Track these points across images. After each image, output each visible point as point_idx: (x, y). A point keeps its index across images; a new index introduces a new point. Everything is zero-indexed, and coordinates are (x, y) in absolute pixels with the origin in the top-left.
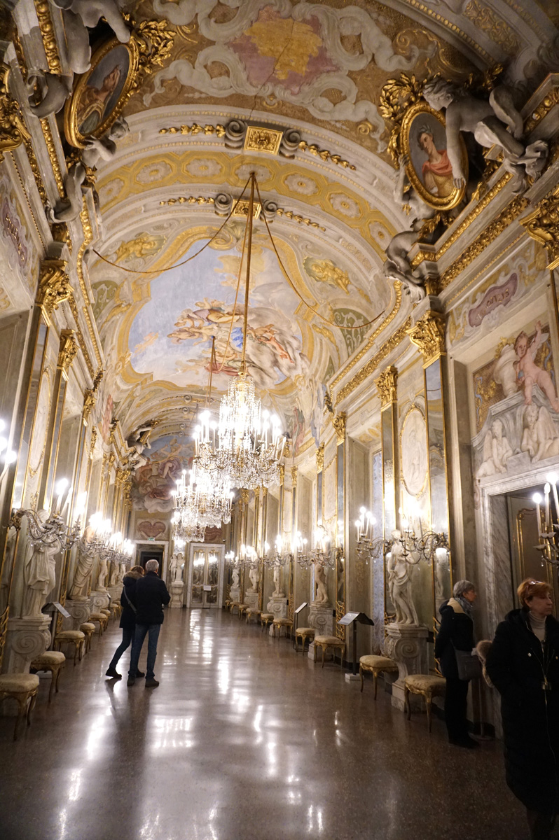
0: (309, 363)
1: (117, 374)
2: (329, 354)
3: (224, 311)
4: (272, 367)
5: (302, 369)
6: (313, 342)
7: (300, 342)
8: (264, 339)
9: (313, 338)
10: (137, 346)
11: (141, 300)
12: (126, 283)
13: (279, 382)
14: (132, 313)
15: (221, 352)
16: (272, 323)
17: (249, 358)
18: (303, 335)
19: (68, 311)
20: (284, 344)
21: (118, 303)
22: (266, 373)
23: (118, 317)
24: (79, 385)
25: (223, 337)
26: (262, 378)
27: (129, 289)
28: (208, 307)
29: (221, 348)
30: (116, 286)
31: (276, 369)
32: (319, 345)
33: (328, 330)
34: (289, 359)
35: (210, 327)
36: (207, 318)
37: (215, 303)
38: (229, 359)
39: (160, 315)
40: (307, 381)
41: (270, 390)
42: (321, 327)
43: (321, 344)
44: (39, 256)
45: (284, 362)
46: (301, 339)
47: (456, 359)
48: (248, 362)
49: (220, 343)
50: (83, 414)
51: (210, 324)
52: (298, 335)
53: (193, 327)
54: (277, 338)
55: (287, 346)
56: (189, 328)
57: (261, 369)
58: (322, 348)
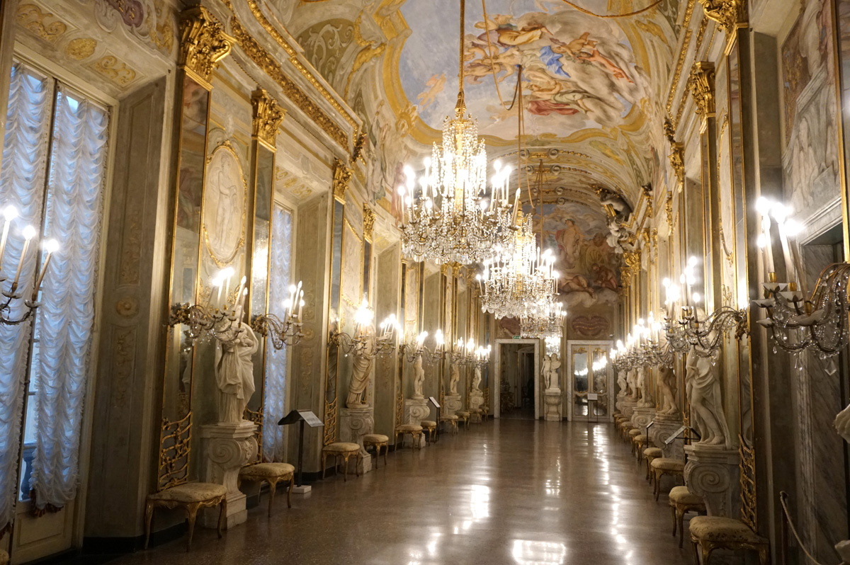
0: (648, 78)
1: (403, 136)
2: (665, 60)
3: (516, 27)
4: (610, 94)
5: (645, 88)
6: (644, 46)
7: (630, 51)
8: (585, 55)
9: (642, 40)
10: (420, 96)
11: (398, 36)
12: (363, 17)
13: (626, 113)
14: (392, 55)
15: (538, 84)
16: (586, 31)
17: (577, 86)
18: (630, 38)
19: (253, 67)
20: (612, 57)
21: (364, 45)
22: (606, 104)
23: (372, 64)
24: (317, 155)
25: (533, 64)
26: (605, 111)
27: (373, 24)
28: (492, 27)
29: (535, 79)
30: (351, 24)
31: (616, 95)
32: (652, 50)
33: (654, 24)
34: (625, 78)
35: (508, 53)
36: (499, 42)
37: (500, 19)
38: (553, 92)
39: (435, 50)
40: (654, 105)
41: (620, 126)
42: (646, 22)
43: (653, 45)
44: (170, 8)
45: (622, 83)
46: (628, 44)
47: (757, 30)
48: (579, 92)
49: (532, 72)
50: (334, 190)
51: (507, 49)
52: (624, 39)
53: (486, 57)
54: (601, 50)
55: (618, 59)
56: (482, 61)
57: (599, 99)
58: (655, 53)
